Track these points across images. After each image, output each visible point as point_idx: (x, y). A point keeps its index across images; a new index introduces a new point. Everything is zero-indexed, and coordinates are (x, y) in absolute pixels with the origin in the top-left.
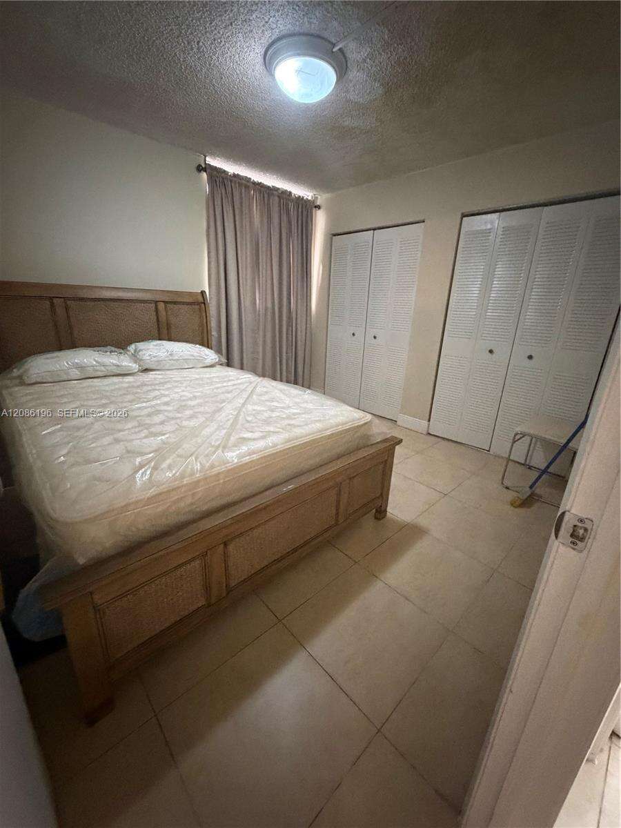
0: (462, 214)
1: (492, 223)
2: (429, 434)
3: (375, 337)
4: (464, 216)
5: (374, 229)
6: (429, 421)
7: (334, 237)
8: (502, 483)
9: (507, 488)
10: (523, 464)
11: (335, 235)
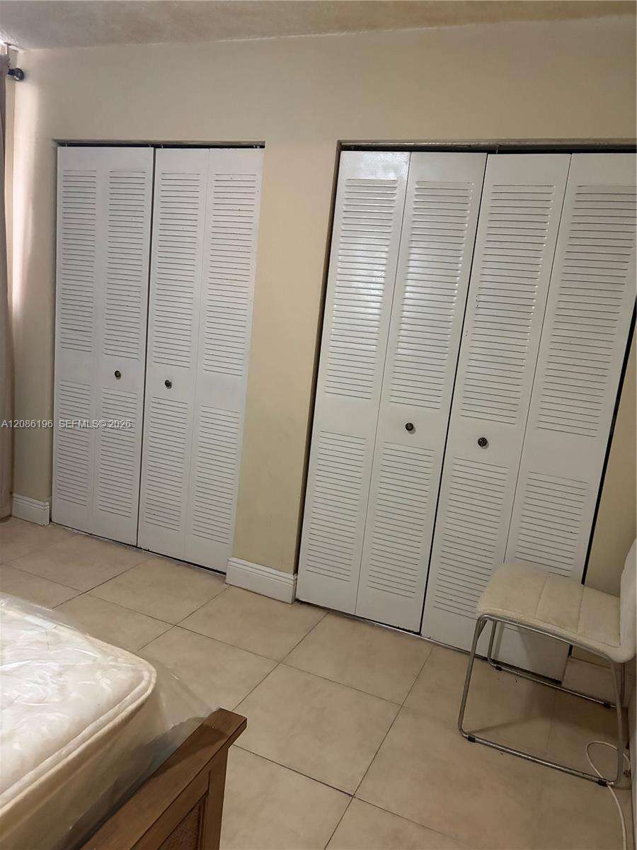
0: (340, 143)
1: (396, 169)
2: (297, 600)
3: (168, 384)
4: (343, 147)
5: (156, 146)
6: (296, 571)
7: (60, 149)
8: (461, 730)
9: (471, 739)
10: (485, 659)
11: (63, 144)
